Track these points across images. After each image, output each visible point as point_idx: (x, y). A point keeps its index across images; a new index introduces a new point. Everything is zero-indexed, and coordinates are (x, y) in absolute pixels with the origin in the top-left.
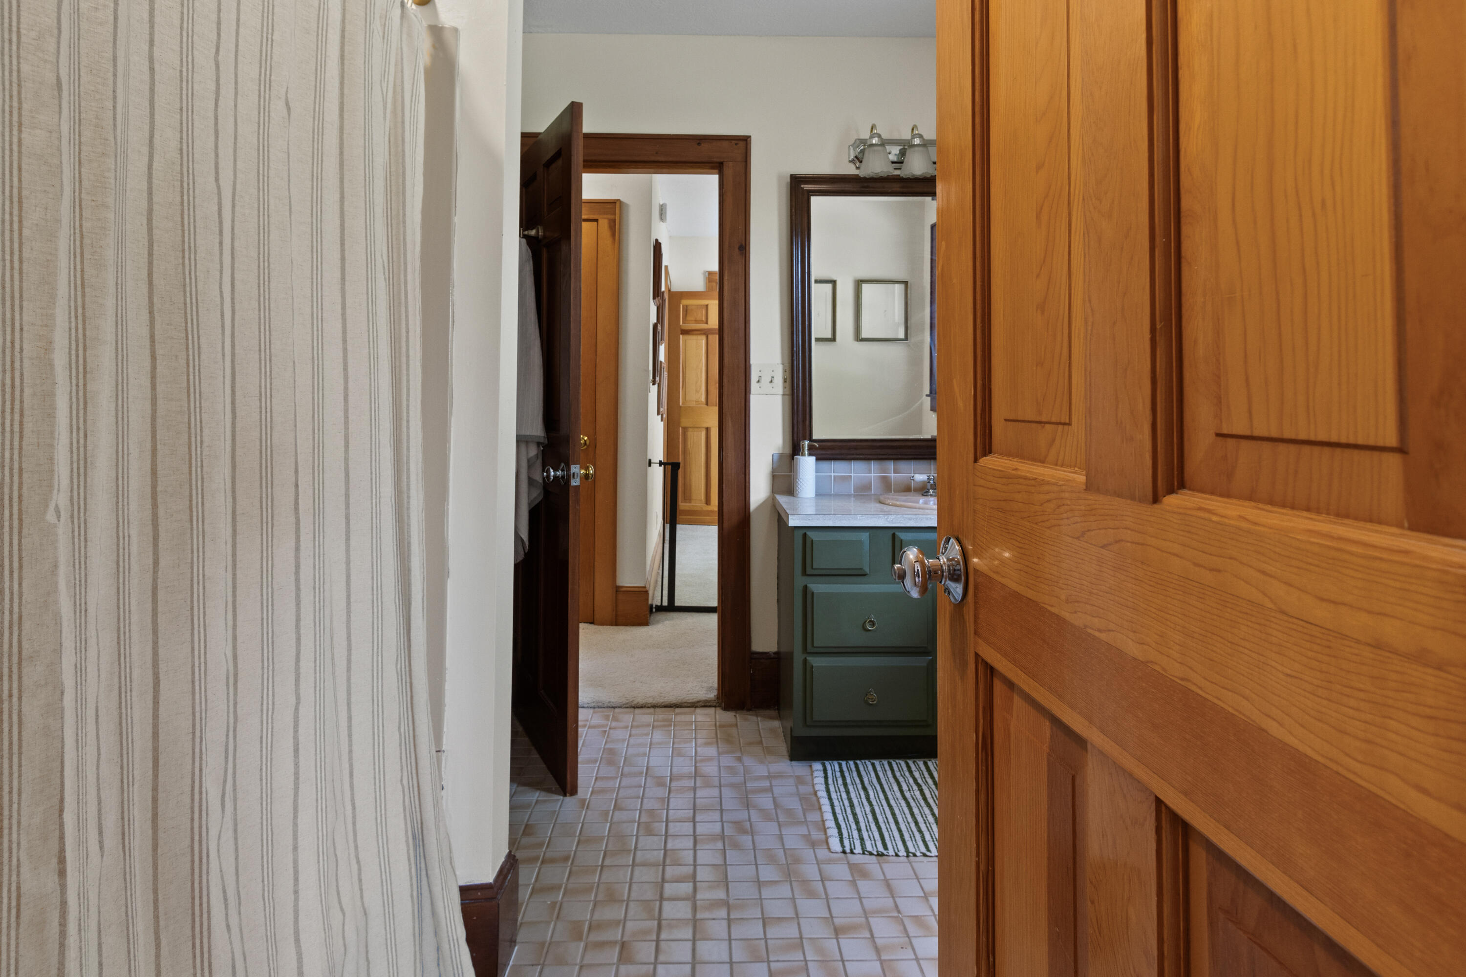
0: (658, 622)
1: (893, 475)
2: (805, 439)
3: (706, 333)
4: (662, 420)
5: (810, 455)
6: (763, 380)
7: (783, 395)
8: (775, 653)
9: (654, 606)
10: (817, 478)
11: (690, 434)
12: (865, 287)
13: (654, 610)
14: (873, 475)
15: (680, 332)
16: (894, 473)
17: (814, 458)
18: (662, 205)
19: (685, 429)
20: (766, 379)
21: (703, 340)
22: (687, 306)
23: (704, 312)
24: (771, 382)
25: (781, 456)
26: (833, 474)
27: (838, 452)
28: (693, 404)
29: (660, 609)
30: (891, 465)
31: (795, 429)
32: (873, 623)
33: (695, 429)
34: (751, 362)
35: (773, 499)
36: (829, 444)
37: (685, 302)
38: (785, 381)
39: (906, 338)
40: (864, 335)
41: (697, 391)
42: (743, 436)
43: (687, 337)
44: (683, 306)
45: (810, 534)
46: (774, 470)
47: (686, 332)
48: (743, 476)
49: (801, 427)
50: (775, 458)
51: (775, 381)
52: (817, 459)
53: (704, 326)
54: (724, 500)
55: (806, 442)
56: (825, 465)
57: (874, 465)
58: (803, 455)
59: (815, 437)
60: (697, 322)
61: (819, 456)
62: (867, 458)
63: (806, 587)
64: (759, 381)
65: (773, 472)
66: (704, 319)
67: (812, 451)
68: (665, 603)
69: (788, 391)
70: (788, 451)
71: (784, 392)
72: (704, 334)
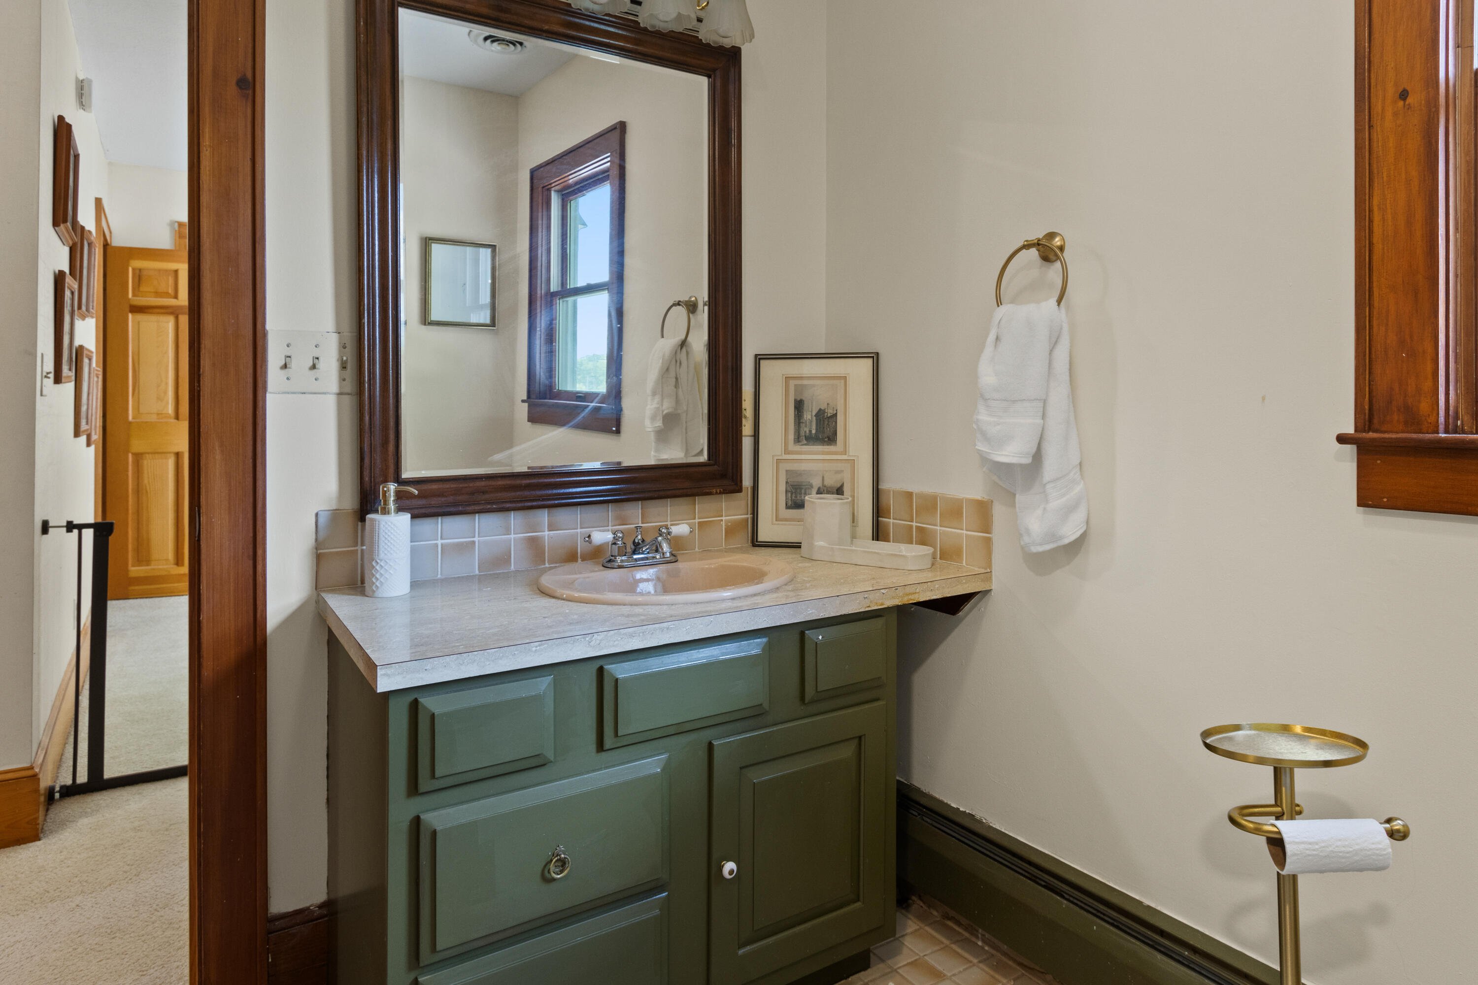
0: (63, 825)
1: (547, 533)
2: (386, 481)
3: (173, 312)
4: (89, 444)
5: (400, 509)
6: (294, 364)
7: (340, 394)
8: (321, 906)
9: (57, 789)
10: (414, 552)
11: (148, 464)
12: (435, 248)
13: (57, 795)
14: (512, 536)
15: (128, 309)
16: (549, 530)
17: (407, 517)
18: (82, 81)
19: (139, 457)
20: (300, 364)
21: (169, 323)
22: (140, 270)
23: (171, 281)
24: (314, 367)
25: (335, 515)
26: (439, 542)
27: (451, 499)
28: (153, 418)
29: (72, 791)
30: (543, 517)
31: (367, 461)
32: (563, 863)
33: (156, 455)
34: (268, 326)
35: (317, 602)
36: (435, 486)
37: (137, 264)
38: (343, 366)
39: (493, 323)
40: (435, 316)
41: (159, 399)
42: (249, 480)
43: (140, 317)
44: (134, 270)
45: (428, 702)
46: (318, 544)
47: (137, 309)
48: (251, 562)
49: (378, 458)
50: (322, 520)
51: (321, 365)
52: (413, 517)
53: (172, 302)
54: (204, 617)
55: (392, 487)
56: (428, 526)
57: (515, 519)
58: (385, 511)
59: (405, 475)
60: (158, 294)
61: (416, 512)
62: (502, 508)
63: (416, 822)
64: (285, 366)
65: (317, 549)
66: (171, 291)
67: (404, 503)
68: (83, 777)
69: (349, 387)
70: (350, 503)
71: (340, 387)
72: (171, 313)
